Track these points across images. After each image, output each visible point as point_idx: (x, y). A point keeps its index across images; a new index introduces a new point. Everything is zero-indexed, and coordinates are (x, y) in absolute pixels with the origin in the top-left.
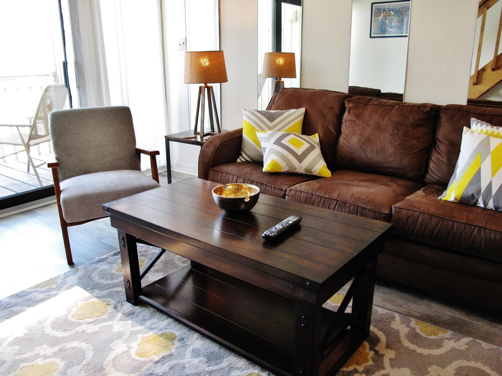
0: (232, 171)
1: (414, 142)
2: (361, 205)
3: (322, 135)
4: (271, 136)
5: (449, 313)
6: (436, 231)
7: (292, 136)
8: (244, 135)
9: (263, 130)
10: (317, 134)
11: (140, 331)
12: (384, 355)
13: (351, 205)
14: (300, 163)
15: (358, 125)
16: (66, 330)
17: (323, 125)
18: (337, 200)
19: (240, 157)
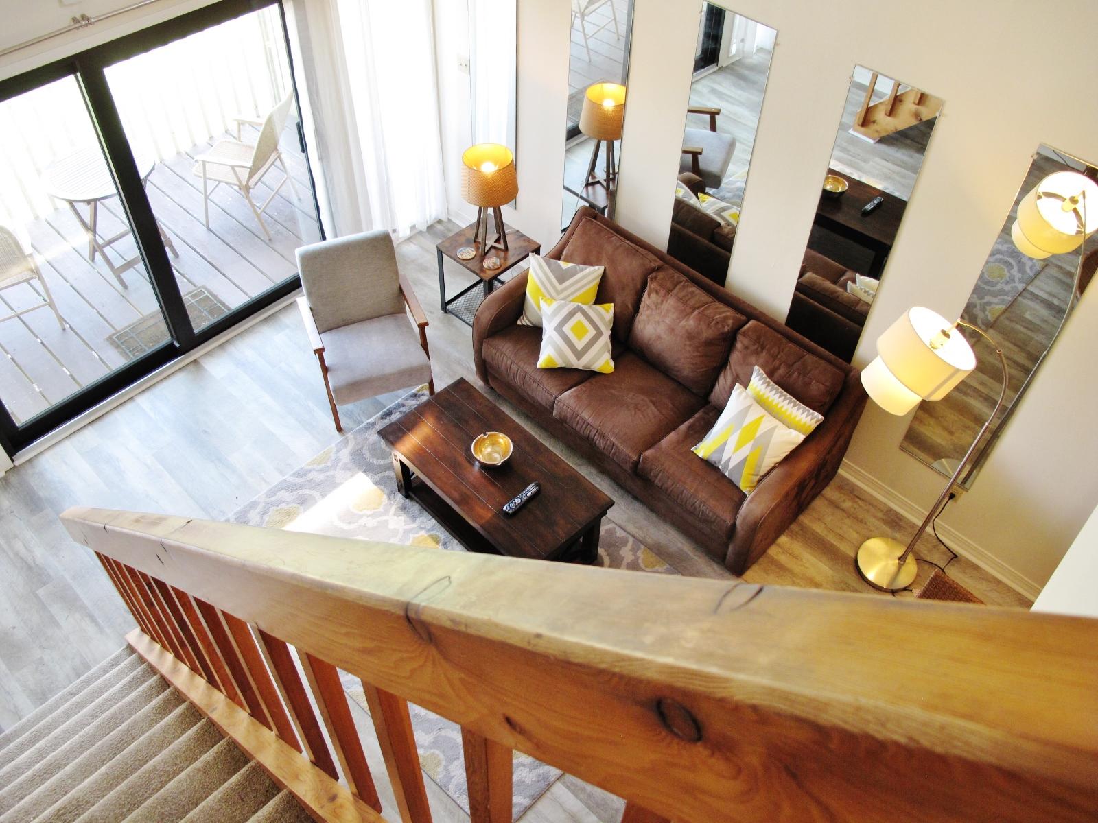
4: (556, 311)
5: (680, 545)
6: (669, 490)
7: (579, 316)
8: (528, 294)
9: (549, 297)
10: (613, 304)
11: (412, 529)
14: (578, 360)
16: (350, 523)
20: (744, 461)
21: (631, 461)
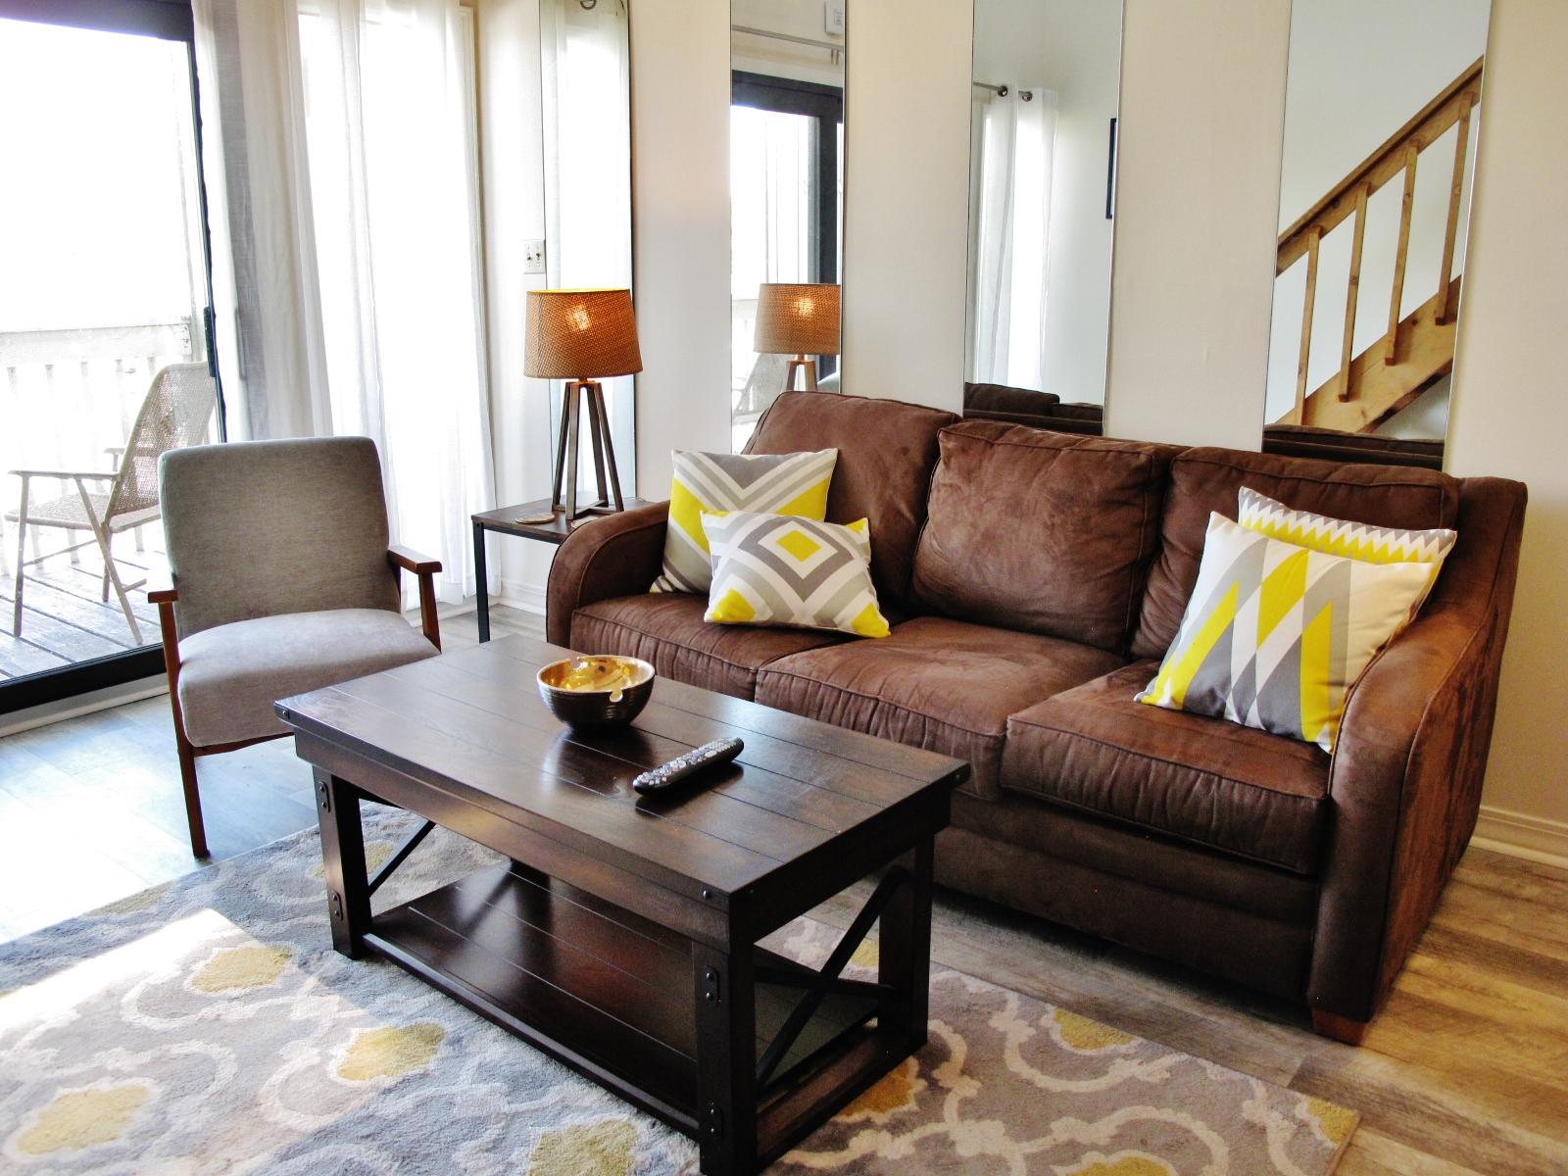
0: (629, 620)
1: (1104, 547)
2: (932, 713)
3: (876, 523)
4: (738, 524)
5: (1152, 997)
6: (1108, 782)
7: (792, 527)
8: (673, 521)
9: (721, 508)
10: (865, 520)
11: (359, 1019)
12: (949, 1090)
13: (908, 715)
14: (804, 598)
15: (967, 500)
16: (173, 1015)
17: (881, 495)
18: (878, 700)
19: (659, 578)
20: (1295, 652)
21: (982, 742)
